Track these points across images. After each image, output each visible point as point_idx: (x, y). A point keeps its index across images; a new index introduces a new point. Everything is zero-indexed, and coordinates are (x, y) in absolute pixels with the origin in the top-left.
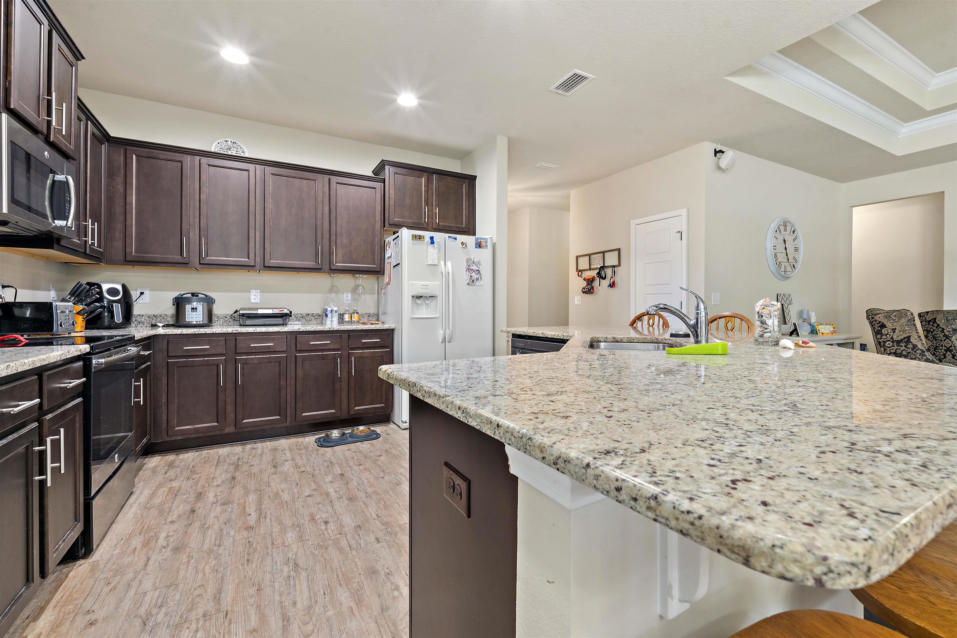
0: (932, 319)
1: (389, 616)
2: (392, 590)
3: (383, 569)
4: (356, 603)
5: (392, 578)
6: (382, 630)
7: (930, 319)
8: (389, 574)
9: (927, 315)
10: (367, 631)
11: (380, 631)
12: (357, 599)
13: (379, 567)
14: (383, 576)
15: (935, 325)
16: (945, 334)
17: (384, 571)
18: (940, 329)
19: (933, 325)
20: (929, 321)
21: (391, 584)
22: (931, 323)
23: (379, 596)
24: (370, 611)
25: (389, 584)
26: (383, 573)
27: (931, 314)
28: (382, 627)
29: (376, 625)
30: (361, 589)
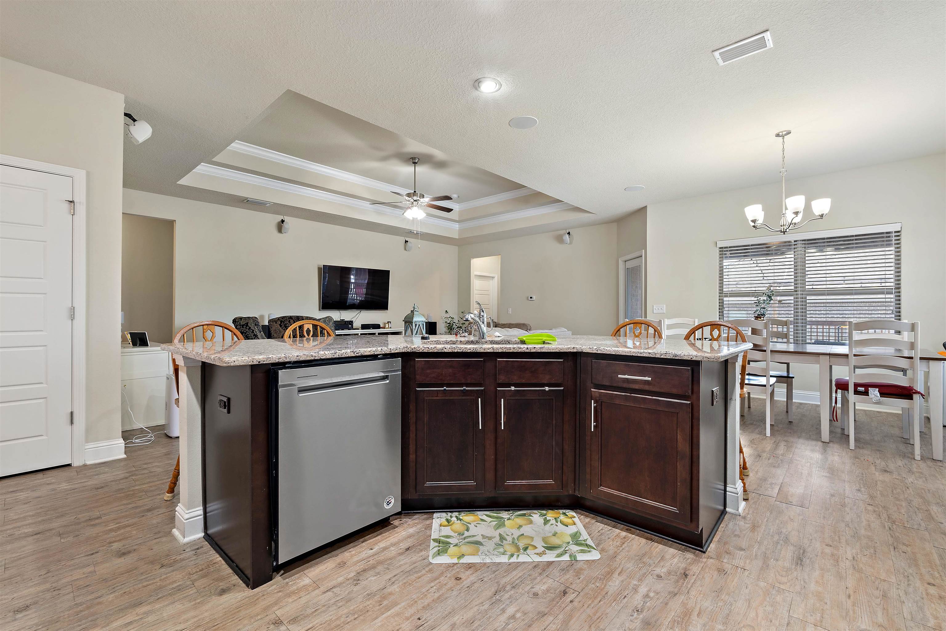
0: (246, 323)
1: (676, 588)
2: (651, 599)
3: (636, 618)
4: (690, 615)
5: (639, 606)
6: (689, 586)
7: (244, 323)
8: (637, 611)
9: (241, 320)
10: (700, 594)
11: (692, 586)
12: (687, 618)
13: (637, 624)
14: (644, 614)
15: (248, 328)
16: (254, 334)
17: (638, 617)
18: (252, 331)
19: (246, 328)
20: (243, 326)
21: (647, 603)
22: (245, 327)
23: (666, 604)
24: (686, 602)
25: (647, 604)
26: (641, 616)
27: (244, 320)
28: (687, 587)
29: (690, 591)
30: (675, 621)
